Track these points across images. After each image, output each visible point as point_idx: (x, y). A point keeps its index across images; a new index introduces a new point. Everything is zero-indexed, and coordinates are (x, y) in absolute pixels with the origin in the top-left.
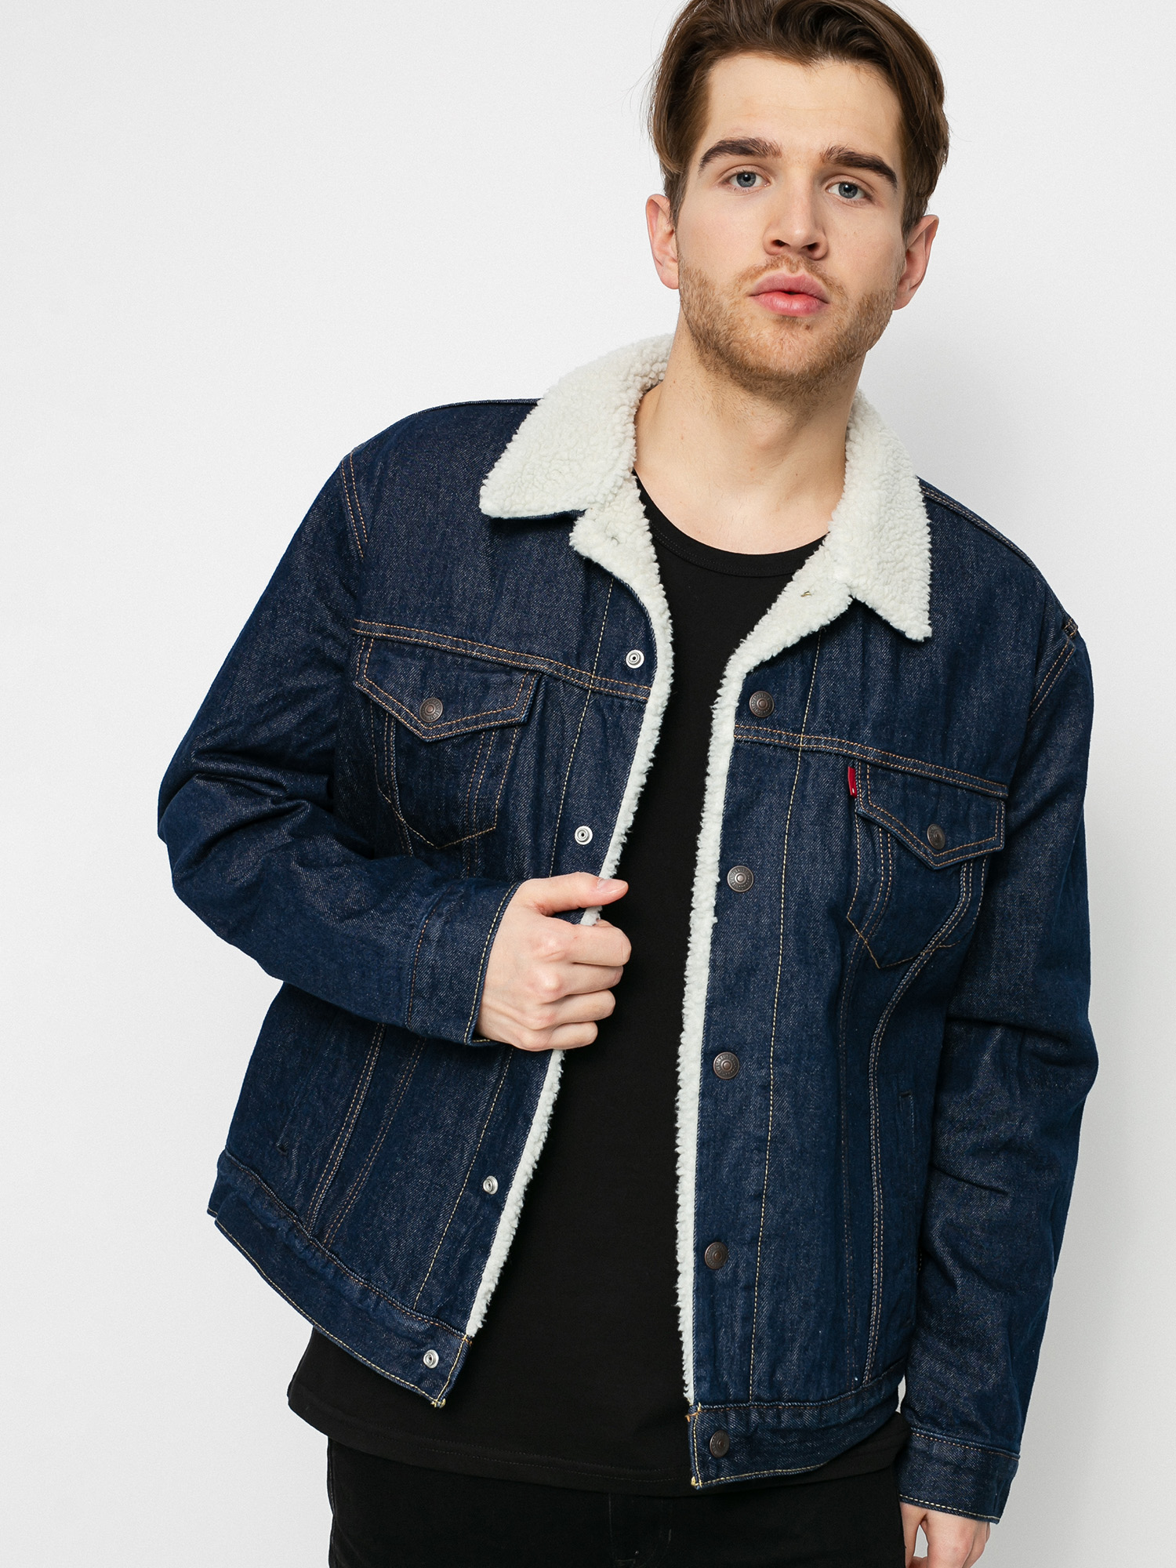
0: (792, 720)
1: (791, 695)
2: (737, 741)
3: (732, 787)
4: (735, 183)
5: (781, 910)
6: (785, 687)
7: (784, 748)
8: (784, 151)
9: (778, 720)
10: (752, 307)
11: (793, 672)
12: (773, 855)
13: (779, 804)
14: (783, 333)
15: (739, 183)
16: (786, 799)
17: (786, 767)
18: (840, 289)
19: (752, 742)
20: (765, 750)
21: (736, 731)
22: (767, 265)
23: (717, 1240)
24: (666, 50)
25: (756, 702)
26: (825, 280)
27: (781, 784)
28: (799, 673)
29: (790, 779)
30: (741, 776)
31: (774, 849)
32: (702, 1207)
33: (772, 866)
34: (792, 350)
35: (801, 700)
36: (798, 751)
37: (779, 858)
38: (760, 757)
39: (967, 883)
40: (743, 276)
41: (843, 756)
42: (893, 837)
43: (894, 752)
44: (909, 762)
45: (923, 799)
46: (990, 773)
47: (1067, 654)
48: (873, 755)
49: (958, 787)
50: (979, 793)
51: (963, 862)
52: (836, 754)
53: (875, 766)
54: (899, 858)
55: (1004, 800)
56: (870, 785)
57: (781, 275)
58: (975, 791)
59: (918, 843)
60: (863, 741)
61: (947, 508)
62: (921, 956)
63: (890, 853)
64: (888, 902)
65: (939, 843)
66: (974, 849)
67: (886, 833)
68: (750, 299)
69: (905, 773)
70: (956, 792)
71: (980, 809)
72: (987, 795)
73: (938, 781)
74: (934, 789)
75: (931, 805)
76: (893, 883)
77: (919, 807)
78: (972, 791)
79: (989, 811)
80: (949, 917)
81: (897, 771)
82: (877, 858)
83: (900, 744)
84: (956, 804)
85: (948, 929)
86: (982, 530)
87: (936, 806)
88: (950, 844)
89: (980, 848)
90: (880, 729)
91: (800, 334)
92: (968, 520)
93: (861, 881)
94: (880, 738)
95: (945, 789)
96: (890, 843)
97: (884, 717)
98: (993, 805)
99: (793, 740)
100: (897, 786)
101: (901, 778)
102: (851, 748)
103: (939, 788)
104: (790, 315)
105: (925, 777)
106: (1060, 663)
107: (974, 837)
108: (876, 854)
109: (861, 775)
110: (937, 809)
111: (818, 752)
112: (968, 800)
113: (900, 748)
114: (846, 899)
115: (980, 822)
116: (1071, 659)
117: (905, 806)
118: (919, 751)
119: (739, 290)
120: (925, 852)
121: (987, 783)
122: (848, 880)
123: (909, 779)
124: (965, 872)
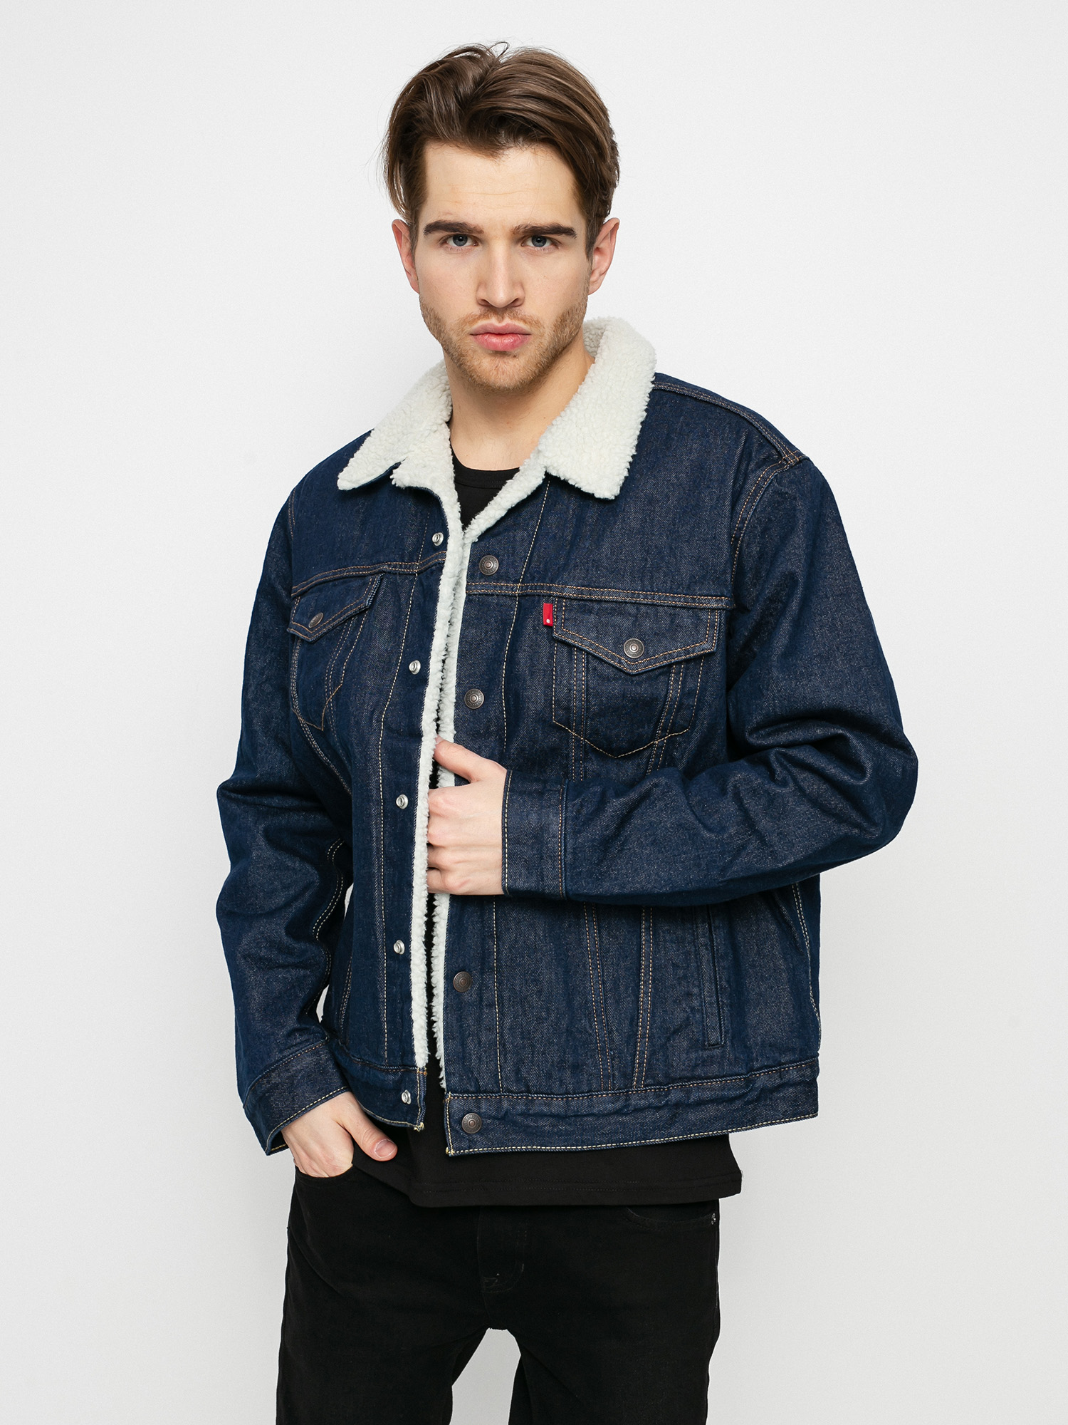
0: (512, 573)
1: (512, 554)
2: (468, 595)
3: (465, 630)
4: (451, 243)
5: (504, 719)
6: (508, 550)
7: (504, 595)
8: (485, 230)
9: (502, 576)
10: (471, 343)
11: (514, 537)
12: (495, 679)
13: (502, 639)
14: (497, 362)
15: (455, 243)
16: (506, 633)
17: (505, 610)
18: (537, 323)
19: (480, 595)
20: (488, 599)
21: (468, 588)
22: (481, 315)
23: (462, 970)
24: (390, 127)
25: (485, 563)
26: (525, 322)
27: (503, 624)
28: (519, 537)
29: (508, 619)
30: (473, 620)
32: (451, 946)
33: (494, 687)
34: (505, 374)
35: (520, 558)
36: (516, 596)
38: (486, 605)
39: (676, 681)
40: (464, 321)
41: (543, 596)
42: (588, 653)
43: (588, 586)
44: (603, 592)
45: (618, 620)
46: (699, 589)
47: (764, 479)
48: (570, 591)
49: (658, 606)
50: (684, 608)
51: (670, 665)
52: (539, 595)
53: (572, 599)
54: (595, 669)
55: (720, 609)
56: (564, 615)
57: (492, 324)
58: (679, 607)
59: (612, 656)
60: (559, 581)
61: (675, 392)
62: (656, 744)
63: (584, 667)
64: (587, 705)
65: (638, 653)
66: (679, 654)
67: (580, 650)
68: (472, 337)
69: (599, 601)
70: (657, 610)
71: (686, 619)
72: (694, 608)
73: (635, 603)
74: (632, 610)
75: (627, 624)
76: (587, 690)
77: (614, 626)
78: (675, 607)
79: (698, 621)
80: (662, 710)
81: (591, 600)
82: (570, 672)
83: (594, 579)
84: (657, 620)
85: (667, 720)
86: (701, 401)
87: (634, 624)
88: (651, 652)
89: (687, 652)
90: (575, 570)
91: (510, 362)
92: (691, 397)
93: (555, 691)
94: (574, 577)
95: (643, 609)
96: (583, 658)
97: (578, 560)
98: (704, 616)
99: (512, 589)
100: (591, 612)
101: (596, 606)
102: (549, 589)
103: (637, 609)
104: (500, 348)
105: (621, 602)
106: (759, 487)
107: (679, 644)
108: (571, 669)
109: (557, 608)
110: (635, 626)
111: (527, 595)
112: (670, 614)
113: (595, 582)
114: (545, 707)
115: (686, 632)
116: (770, 483)
117: (597, 627)
118: (615, 582)
119: (463, 330)
120: (620, 662)
121: (694, 599)
122: (545, 692)
123: (604, 605)
124: (674, 673)
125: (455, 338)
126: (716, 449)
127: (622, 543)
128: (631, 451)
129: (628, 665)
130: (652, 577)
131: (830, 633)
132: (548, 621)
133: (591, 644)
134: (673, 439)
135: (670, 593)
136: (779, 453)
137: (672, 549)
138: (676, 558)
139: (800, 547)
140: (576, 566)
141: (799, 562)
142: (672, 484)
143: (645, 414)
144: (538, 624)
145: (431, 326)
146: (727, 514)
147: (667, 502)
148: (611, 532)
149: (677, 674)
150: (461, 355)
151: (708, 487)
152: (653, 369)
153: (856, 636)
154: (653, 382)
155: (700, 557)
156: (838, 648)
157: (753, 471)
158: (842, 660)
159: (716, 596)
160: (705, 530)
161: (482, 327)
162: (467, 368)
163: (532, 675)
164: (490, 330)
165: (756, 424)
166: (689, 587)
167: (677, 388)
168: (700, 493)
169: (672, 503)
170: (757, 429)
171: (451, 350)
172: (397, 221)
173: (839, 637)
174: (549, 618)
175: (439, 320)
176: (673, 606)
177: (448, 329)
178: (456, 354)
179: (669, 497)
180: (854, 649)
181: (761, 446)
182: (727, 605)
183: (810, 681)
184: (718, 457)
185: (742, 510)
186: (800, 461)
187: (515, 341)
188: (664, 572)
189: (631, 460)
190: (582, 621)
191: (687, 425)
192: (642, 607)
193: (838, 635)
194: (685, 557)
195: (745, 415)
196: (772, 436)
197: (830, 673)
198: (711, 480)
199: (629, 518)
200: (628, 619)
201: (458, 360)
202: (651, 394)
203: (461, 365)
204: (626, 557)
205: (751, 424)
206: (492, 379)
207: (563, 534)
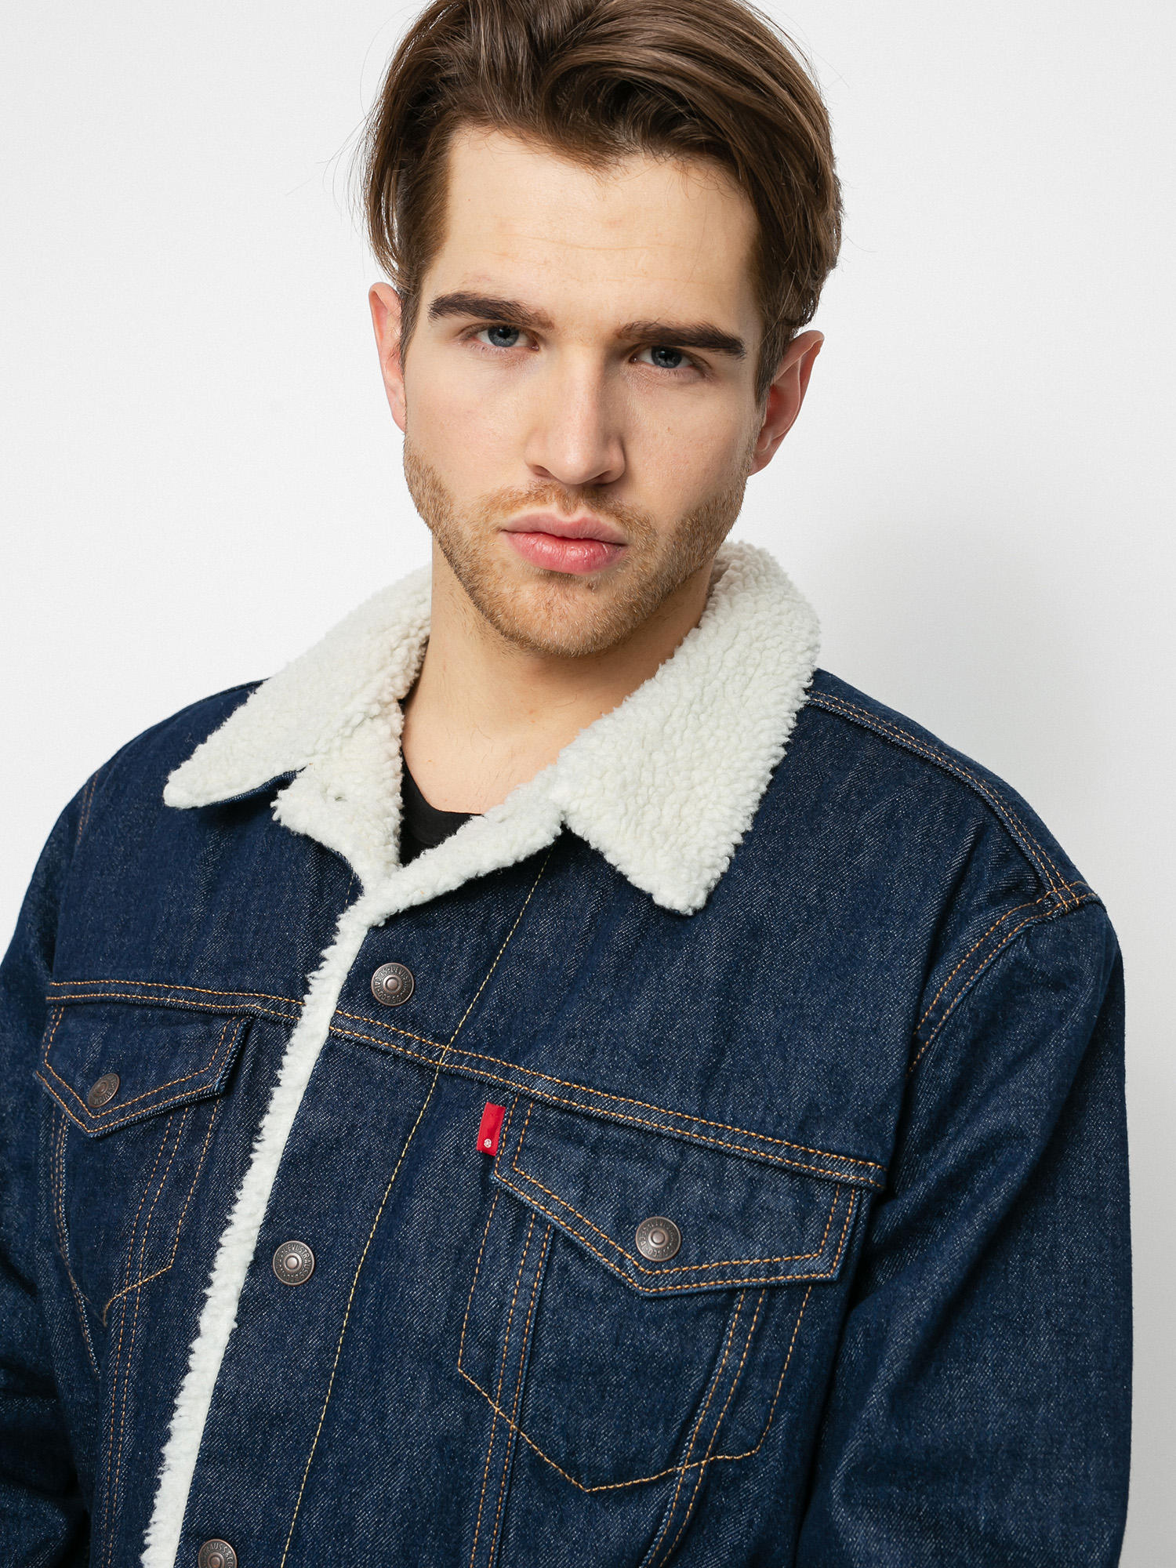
0: (438, 1019)
1: (449, 979)
2: (333, 1037)
3: (309, 1110)
5: (341, 1328)
6: (441, 965)
7: (412, 1062)
9: (414, 1016)
11: (460, 943)
12: (351, 1236)
13: (383, 1153)
16: (396, 1144)
17: (408, 1094)
18: (643, 524)
19: (358, 1044)
20: (378, 1061)
21: (334, 1021)
22: (530, 494)
25: (384, 978)
27: (394, 1120)
28: (472, 947)
29: (410, 1115)
30: (329, 1094)
31: (356, 1225)
33: (344, 1254)
35: (463, 992)
36: (434, 1071)
37: (358, 1242)
38: (367, 1069)
39: (741, 1332)
40: (493, 502)
41: (490, 1086)
42: (556, 1232)
43: (588, 1084)
44: (617, 1103)
45: (635, 1170)
46: (825, 1137)
47: (1001, 932)
48: (544, 1087)
49: (728, 1155)
50: (784, 1170)
51: (733, 1292)
52: (481, 1083)
53: (548, 1106)
54: (565, 1269)
55: (861, 1189)
56: (525, 1136)
57: (551, 517)
58: (772, 1166)
59: (607, 1246)
60: (530, 1062)
61: (844, 718)
62: (679, 1474)
63: (543, 1259)
64: (532, 1346)
65: (663, 1251)
66: (754, 1272)
67: (542, 1222)
68: (503, 536)
69: (604, 1122)
70: (723, 1164)
71: (780, 1199)
72: (806, 1176)
73: (679, 1140)
74: (669, 1154)
75: (655, 1182)
76: (539, 1312)
77: (624, 1182)
78: (764, 1165)
79: (806, 1206)
80: (701, 1393)
81: (588, 1117)
82: (512, 1264)
83: (603, 1071)
84: (719, 1186)
85: (711, 1419)
86: (895, 746)
87: (669, 1184)
88: (693, 1255)
89: (773, 1270)
90: (566, 1044)
91: (577, 597)
92: (874, 733)
93: (473, 1301)
94: (563, 1059)
95: (694, 1157)
96: (546, 1240)
97: (577, 1024)
98: (821, 1196)
99: (431, 1052)
100: (581, 1143)
101: (595, 1131)
102: (506, 1073)
103: (682, 1153)
104: (562, 568)
105: (651, 1132)
106: (987, 947)
107: (758, 1249)
108: (513, 1258)
109: (513, 1119)
110: (671, 1189)
111: (457, 1075)
112: (751, 1179)
113: (603, 1078)
114: (446, 1331)
115: (779, 1223)
116: (1014, 942)
117: (587, 1178)
118: (645, 1086)
119: (487, 520)
120: (621, 1264)
121: (806, 1154)
122: (452, 1297)
123: (613, 1133)
124: (739, 1312)
125: (468, 533)
126: (910, 851)
127: (677, 1005)
128: (743, 823)
129: (639, 1274)
130: (726, 1091)
131: (1041, 1274)
132: (488, 1143)
133: (567, 1213)
134: (825, 814)
135: (758, 1132)
136: (1039, 882)
137: (782, 1039)
138: (785, 1060)
139: (1042, 1084)
140: (571, 1036)
141: (1036, 1116)
142: (808, 908)
143: (782, 752)
144: (469, 1145)
145: (424, 501)
146: (912, 985)
147: (790, 940)
148: (660, 978)
149: (746, 1315)
150: (475, 570)
151: (880, 924)
152: (813, 661)
153: (1093, 1296)
154: (807, 691)
155: (837, 1065)
156: (1048, 1312)
157: (980, 909)
158: (1051, 1342)
159: (857, 1158)
160: (857, 1009)
161: (528, 519)
162: (485, 597)
163: (431, 1255)
164: (543, 528)
165: (1000, 810)
166: (801, 1128)
167: (849, 708)
168: (861, 935)
169: (801, 945)
170: (1001, 822)
171: (458, 557)
172: (380, 285)
173: (1056, 1289)
174: (491, 1137)
175: (441, 491)
176: (760, 1162)
177: (456, 513)
178: (466, 566)
179: (796, 933)
180: (1083, 1325)
181: (1005, 859)
182: (877, 1181)
183: (968, 1372)
184: (910, 867)
185: (943, 983)
186: (1082, 905)
187: (594, 556)
188: (755, 1086)
189: (738, 839)
190: (558, 1158)
191: (860, 793)
192: (693, 1151)
193: (1057, 1284)
194: (805, 1060)
195: (981, 788)
196: (1031, 843)
197: (1016, 1363)
198: (887, 911)
199: (702, 957)
200: (658, 1172)
201: (470, 579)
202: (800, 714)
203: (474, 589)
204: (680, 1037)
205: (991, 809)
206: (537, 627)
207: (561, 963)
